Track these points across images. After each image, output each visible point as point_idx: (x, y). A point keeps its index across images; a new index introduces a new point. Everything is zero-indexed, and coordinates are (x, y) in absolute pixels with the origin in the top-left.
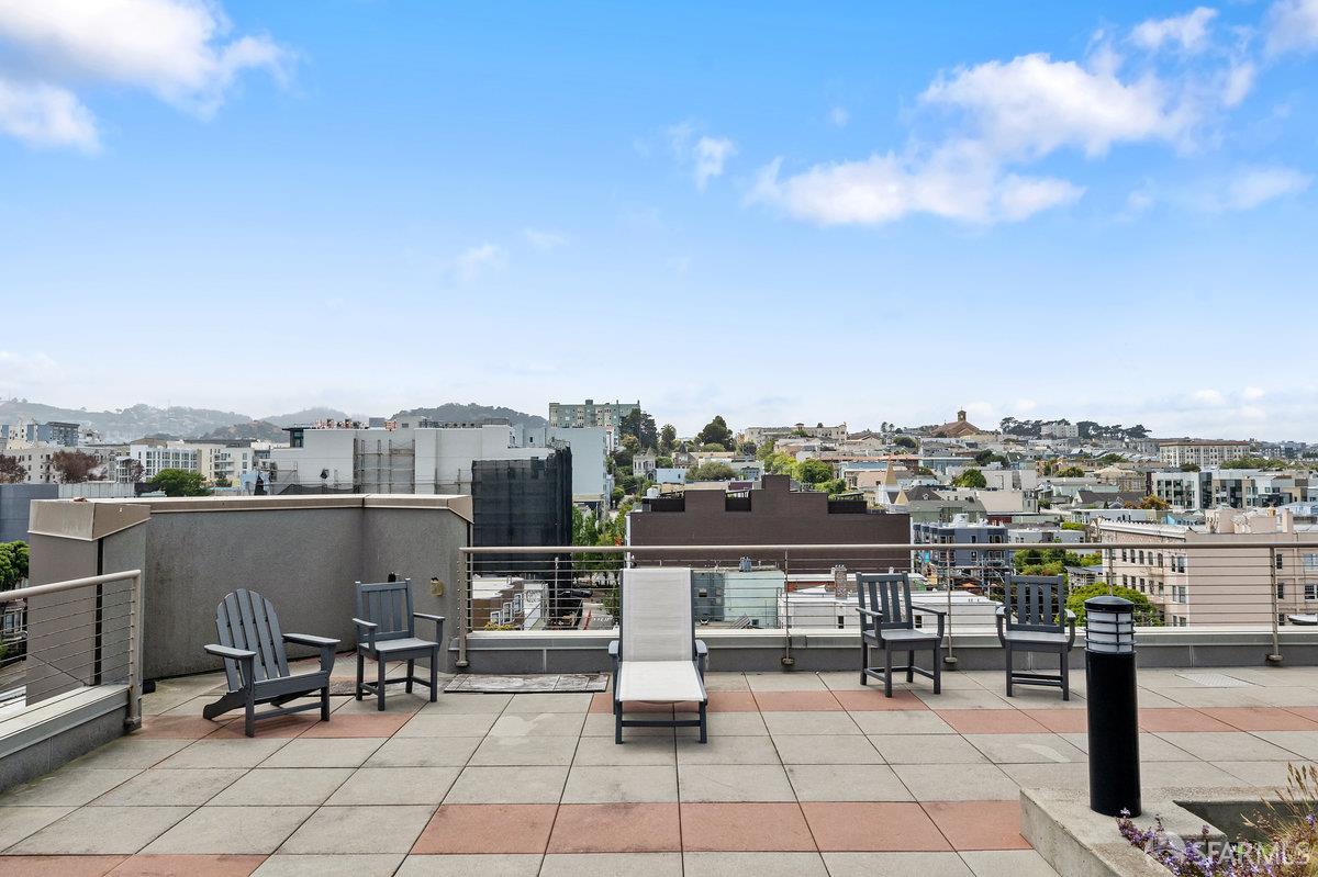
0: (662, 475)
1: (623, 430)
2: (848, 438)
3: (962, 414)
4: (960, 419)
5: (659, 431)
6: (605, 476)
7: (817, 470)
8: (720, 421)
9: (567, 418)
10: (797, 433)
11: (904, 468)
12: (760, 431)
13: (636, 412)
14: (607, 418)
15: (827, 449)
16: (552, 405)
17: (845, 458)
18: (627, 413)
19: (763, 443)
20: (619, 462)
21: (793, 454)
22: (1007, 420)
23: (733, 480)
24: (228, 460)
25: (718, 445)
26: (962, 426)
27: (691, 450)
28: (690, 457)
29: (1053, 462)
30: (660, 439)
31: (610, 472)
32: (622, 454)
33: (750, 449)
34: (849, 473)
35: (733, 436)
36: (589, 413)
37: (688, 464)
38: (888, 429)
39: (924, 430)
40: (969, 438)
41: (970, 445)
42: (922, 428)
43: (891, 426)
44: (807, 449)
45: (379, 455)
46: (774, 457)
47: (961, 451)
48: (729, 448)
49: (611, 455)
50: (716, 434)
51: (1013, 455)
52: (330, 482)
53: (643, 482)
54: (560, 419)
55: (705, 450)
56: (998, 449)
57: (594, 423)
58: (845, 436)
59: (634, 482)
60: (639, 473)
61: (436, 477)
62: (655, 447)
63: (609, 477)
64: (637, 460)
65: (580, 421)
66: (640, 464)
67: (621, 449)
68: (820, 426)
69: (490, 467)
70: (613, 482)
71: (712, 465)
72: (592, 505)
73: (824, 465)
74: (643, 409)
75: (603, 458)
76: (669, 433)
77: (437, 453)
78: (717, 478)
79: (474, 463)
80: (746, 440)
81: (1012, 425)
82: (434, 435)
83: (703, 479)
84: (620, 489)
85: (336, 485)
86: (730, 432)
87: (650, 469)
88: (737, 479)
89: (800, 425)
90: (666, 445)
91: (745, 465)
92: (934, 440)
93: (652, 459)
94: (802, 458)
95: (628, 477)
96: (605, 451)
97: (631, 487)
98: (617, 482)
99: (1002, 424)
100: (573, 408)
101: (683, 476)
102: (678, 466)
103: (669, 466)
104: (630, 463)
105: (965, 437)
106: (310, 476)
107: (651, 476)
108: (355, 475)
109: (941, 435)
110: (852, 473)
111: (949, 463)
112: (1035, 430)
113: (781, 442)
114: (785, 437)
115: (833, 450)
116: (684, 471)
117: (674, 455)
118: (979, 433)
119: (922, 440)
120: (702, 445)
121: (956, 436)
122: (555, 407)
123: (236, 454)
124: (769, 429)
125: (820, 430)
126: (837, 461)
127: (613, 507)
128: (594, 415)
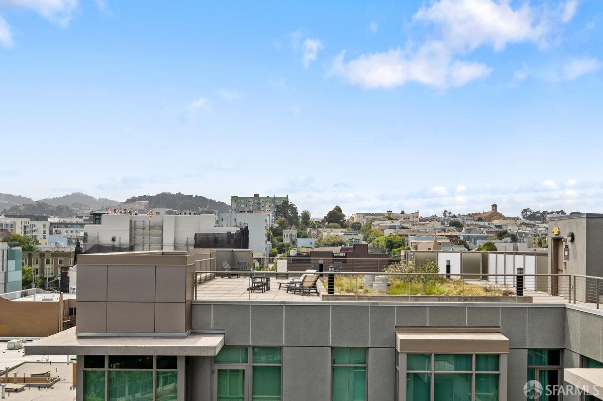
0: (301, 242)
1: (277, 214)
2: (420, 221)
3: (494, 206)
4: (493, 209)
5: (300, 214)
6: (266, 243)
7: (395, 241)
8: (338, 209)
9: (243, 206)
10: (387, 217)
11: (448, 241)
12: (365, 215)
13: (285, 202)
14: (267, 206)
15: (403, 228)
16: (233, 197)
17: (413, 234)
18: (280, 203)
19: (365, 223)
20: (275, 234)
21: (382, 230)
22: (526, 210)
23: (343, 246)
24: (34, 228)
25: (336, 224)
26: (494, 213)
27: (319, 227)
28: (318, 232)
29: (543, 238)
30: (300, 220)
31: (269, 240)
32: (276, 229)
33: (356, 227)
34: (414, 243)
35: (346, 218)
36: (255, 204)
37: (317, 236)
38: (447, 214)
39: (471, 216)
40: (497, 222)
41: (497, 226)
42: (469, 215)
43: (450, 213)
44: (391, 227)
45: (143, 229)
46: (371, 232)
47: (490, 230)
48: (343, 226)
49: (270, 229)
50: (335, 217)
51: (520, 234)
52: (117, 243)
53: (289, 246)
54: (238, 206)
55: (328, 227)
56: (513, 229)
57: (259, 209)
58: (418, 219)
59: (283, 246)
60: (286, 241)
61: (175, 241)
62: (297, 224)
63: (268, 243)
64: (286, 232)
65: (250, 208)
66: (287, 235)
67: (276, 225)
68: (403, 212)
69: (204, 237)
70: (271, 246)
71: (331, 237)
72: (259, 260)
73: (399, 237)
74: (290, 201)
75: (265, 232)
76: (306, 216)
77: (175, 229)
78: (333, 245)
79: (196, 235)
80: (355, 221)
81: (529, 213)
82: (174, 219)
83: (325, 245)
84: (275, 250)
85: (120, 245)
86: (344, 216)
87: (294, 238)
88: (345, 245)
89: (390, 212)
90: (304, 224)
91: (351, 237)
92: (474, 223)
93: (294, 232)
94: (387, 232)
95: (281, 243)
96: (266, 228)
97: (282, 249)
98: (273, 246)
99: (523, 213)
100: (247, 199)
101: (313, 243)
102: (311, 237)
103: (305, 237)
104: (281, 234)
105: (494, 222)
106: (106, 240)
107: (294, 243)
108: (131, 240)
109: (480, 220)
110: (415, 243)
111: (479, 238)
112: (541, 217)
113: (376, 222)
114: (379, 220)
115: (407, 228)
116: (314, 240)
117: (308, 230)
118: (505, 218)
119: (467, 222)
120: (326, 224)
121: (489, 220)
122: (235, 199)
123: (39, 225)
124: (370, 215)
125: (402, 215)
126: (407, 236)
127: (271, 261)
128: (259, 204)
